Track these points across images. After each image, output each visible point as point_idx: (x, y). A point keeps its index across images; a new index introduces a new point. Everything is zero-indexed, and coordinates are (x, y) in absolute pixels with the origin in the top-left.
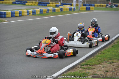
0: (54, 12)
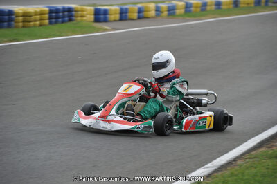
0: (219, 8)
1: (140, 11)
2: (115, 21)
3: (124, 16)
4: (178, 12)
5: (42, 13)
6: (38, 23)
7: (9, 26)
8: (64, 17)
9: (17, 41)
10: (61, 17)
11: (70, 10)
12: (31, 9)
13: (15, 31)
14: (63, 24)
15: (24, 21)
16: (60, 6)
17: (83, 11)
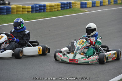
1: (101, 2)
2: (90, 7)
3: (94, 5)
4: (118, 2)
5: (58, 5)
6: (56, 9)
7: (44, 11)
8: (67, 6)
9: (48, 18)
10: (66, 6)
11: (70, 3)
12: (53, 3)
13: (46, 13)
14: (67, 10)
15: (50, 9)
16: (65, 2)
17: (75, 3)
